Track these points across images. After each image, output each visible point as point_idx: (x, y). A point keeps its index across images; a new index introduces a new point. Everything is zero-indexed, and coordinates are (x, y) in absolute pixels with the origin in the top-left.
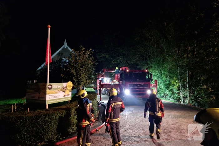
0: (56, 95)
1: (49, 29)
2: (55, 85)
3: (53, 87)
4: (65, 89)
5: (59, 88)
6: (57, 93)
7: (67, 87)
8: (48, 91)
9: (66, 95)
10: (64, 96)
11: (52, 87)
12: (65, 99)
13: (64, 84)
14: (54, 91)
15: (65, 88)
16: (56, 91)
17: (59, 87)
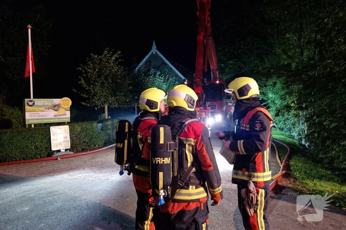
0: (41, 113)
1: (29, 30)
2: (39, 102)
3: (36, 104)
4: (57, 107)
5: (46, 106)
6: (43, 111)
7: (61, 105)
8: (27, 107)
9: (60, 115)
10: (55, 116)
11: (34, 104)
12: (57, 120)
13: (56, 101)
14: (39, 108)
15: (57, 105)
16: (42, 109)
17: (45, 104)
